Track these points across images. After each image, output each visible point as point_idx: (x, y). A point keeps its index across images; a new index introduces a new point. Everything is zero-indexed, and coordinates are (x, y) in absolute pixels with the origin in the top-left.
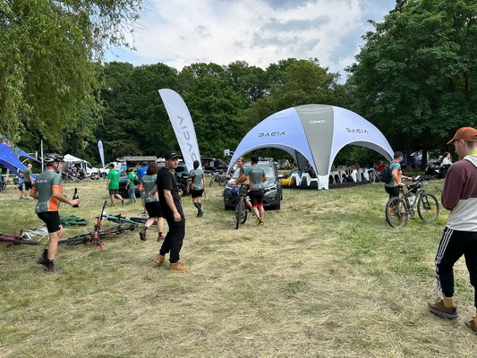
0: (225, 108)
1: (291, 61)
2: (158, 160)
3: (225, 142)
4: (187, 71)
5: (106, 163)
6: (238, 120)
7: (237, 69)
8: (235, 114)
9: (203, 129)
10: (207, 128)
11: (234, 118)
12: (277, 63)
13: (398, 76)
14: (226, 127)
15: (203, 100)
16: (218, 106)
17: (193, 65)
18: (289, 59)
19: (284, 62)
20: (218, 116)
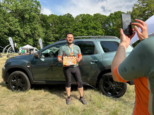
8: (98, 31)
15: (86, 25)
18: (118, 12)
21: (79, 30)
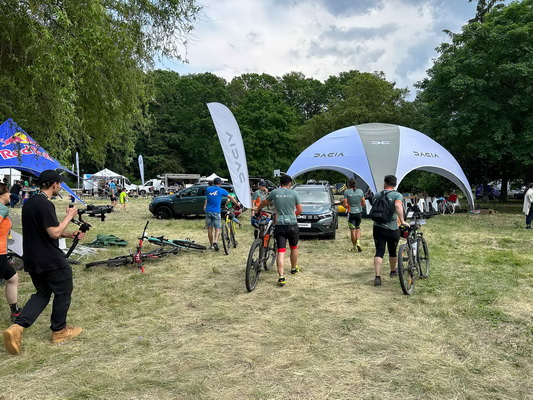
0: (277, 123)
1: (353, 73)
2: (202, 179)
3: (275, 161)
4: (237, 82)
5: (146, 180)
6: (291, 137)
7: (293, 81)
8: (288, 131)
9: (252, 146)
10: (256, 145)
11: (286, 135)
12: (338, 76)
13: (476, 94)
14: (278, 146)
15: (254, 115)
16: (271, 122)
17: (244, 76)
18: (351, 72)
19: (345, 74)
20: (269, 132)
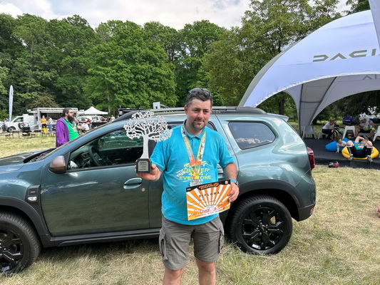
0: (148, 58)
2: (80, 113)
4: (103, 28)
8: (160, 66)
12: (192, 24)
21: (110, 62)
